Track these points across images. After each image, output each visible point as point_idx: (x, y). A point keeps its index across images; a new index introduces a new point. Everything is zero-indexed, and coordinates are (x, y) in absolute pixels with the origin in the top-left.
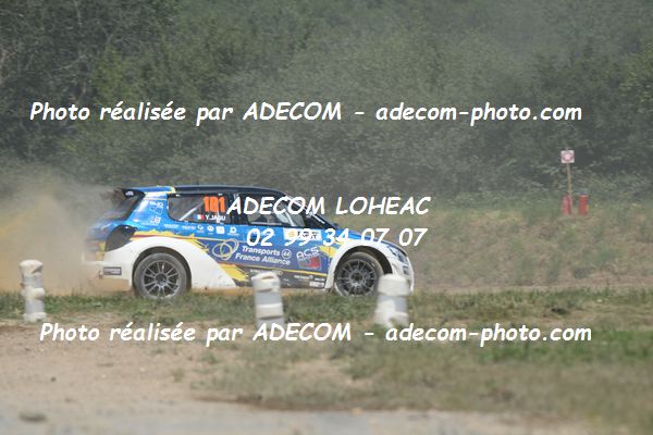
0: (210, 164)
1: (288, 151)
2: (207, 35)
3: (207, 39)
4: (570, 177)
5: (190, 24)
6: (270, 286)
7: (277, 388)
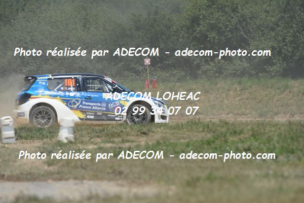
4: (148, 71)
6: (9, 123)
7: (12, 171)
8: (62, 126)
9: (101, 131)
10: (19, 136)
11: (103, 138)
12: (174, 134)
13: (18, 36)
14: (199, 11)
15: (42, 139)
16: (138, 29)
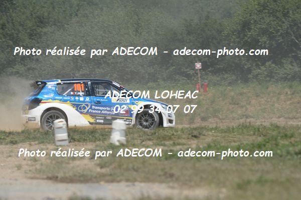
0: (33, 69)
1: (70, 63)
2: (31, 10)
3: (32, 11)
4: (199, 75)
5: (24, 4)
6: (62, 126)
7: (65, 173)
8: (114, 129)
9: (152, 134)
10: (72, 139)
11: (154, 141)
12: (225, 137)
13: (71, 40)
14: (250, 16)
15: (95, 141)
16: (189, 33)
